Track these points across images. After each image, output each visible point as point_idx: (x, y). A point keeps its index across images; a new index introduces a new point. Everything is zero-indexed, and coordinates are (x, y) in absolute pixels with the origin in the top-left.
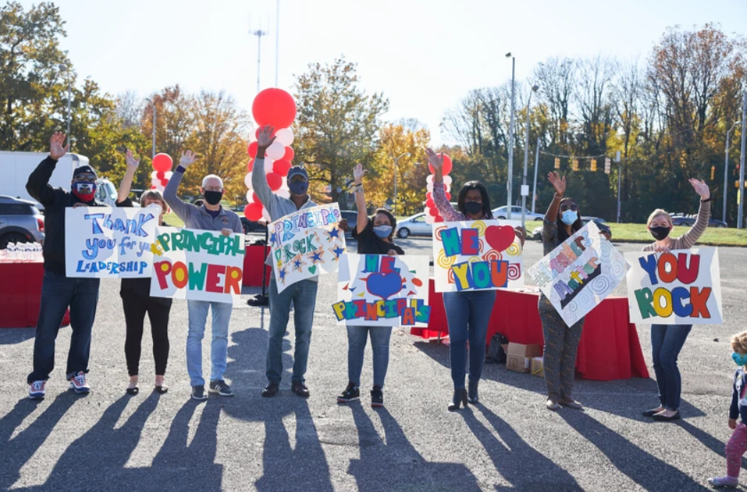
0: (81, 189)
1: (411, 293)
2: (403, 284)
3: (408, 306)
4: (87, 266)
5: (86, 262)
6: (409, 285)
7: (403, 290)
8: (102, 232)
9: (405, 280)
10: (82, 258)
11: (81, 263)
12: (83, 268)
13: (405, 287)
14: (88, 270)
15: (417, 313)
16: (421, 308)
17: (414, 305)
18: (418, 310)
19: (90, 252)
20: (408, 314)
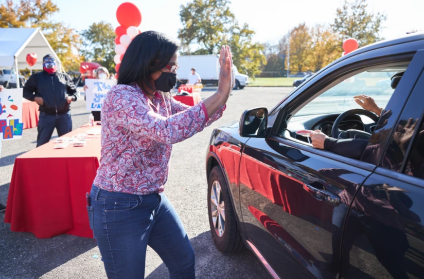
0: (48, 66)
1: (10, 115)
2: (3, 109)
3: (8, 125)
4: (96, 106)
5: (95, 103)
6: (9, 110)
7: (3, 114)
8: (101, 90)
9: (4, 107)
10: (93, 102)
11: (93, 104)
12: (94, 106)
13: (5, 111)
14: (96, 107)
15: (14, 129)
16: (17, 126)
17: (13, 124)
18: (15, 127)
19: (97, 99)
20: (8, 131)
